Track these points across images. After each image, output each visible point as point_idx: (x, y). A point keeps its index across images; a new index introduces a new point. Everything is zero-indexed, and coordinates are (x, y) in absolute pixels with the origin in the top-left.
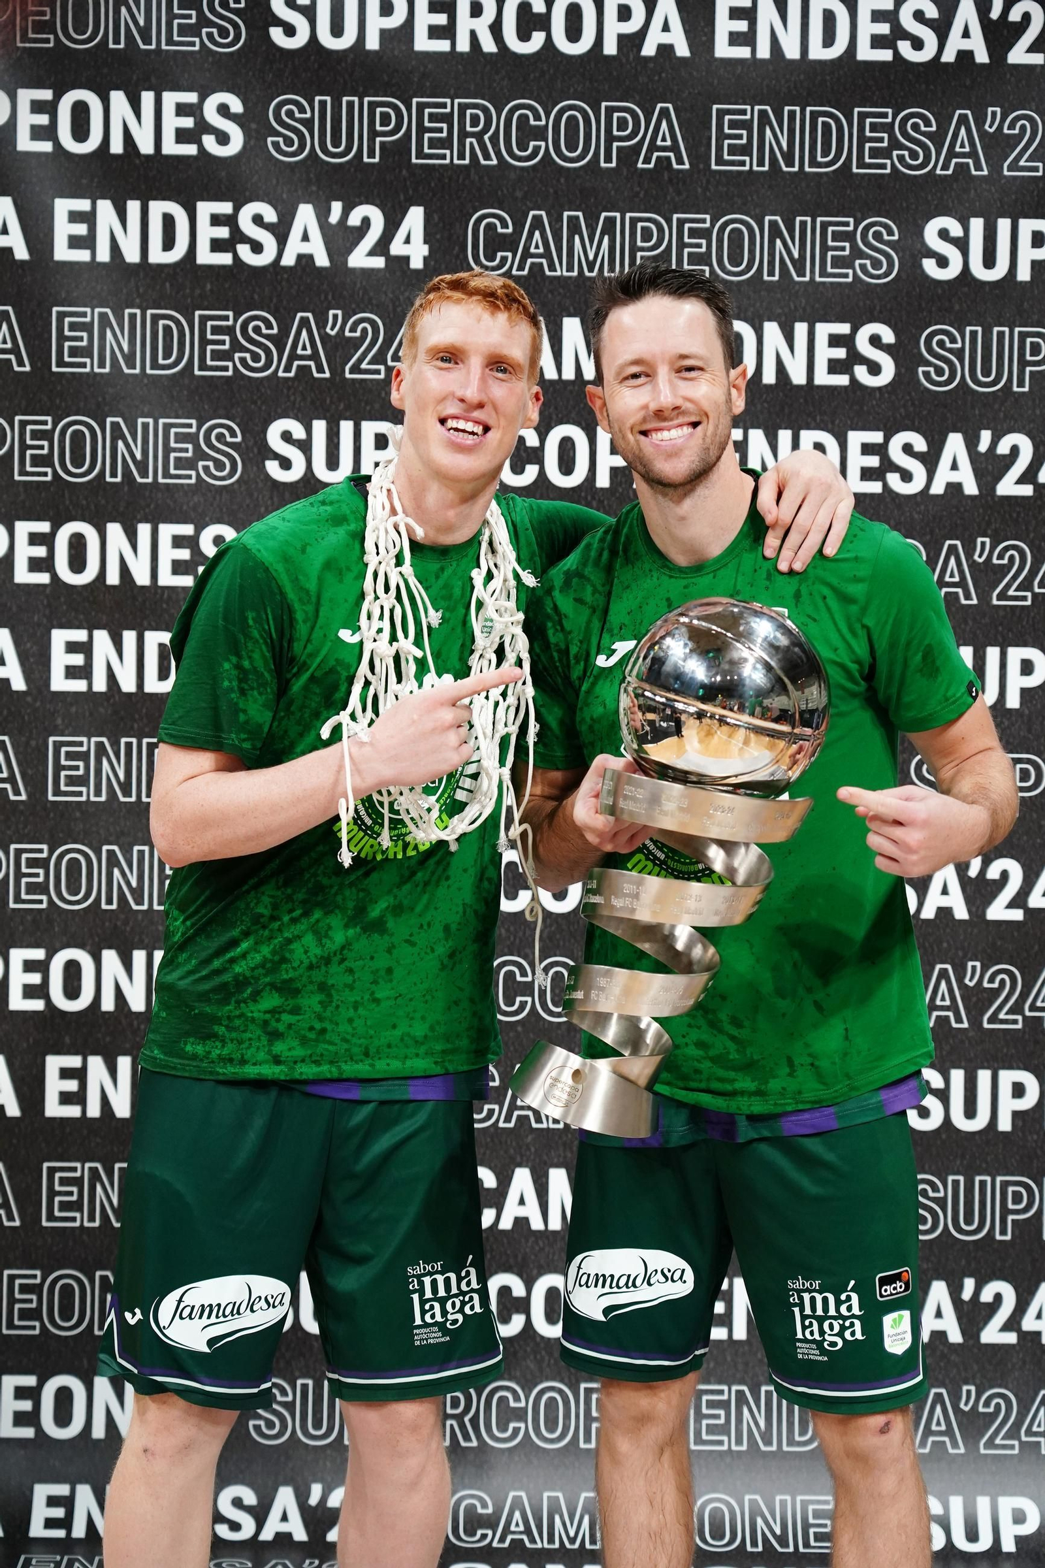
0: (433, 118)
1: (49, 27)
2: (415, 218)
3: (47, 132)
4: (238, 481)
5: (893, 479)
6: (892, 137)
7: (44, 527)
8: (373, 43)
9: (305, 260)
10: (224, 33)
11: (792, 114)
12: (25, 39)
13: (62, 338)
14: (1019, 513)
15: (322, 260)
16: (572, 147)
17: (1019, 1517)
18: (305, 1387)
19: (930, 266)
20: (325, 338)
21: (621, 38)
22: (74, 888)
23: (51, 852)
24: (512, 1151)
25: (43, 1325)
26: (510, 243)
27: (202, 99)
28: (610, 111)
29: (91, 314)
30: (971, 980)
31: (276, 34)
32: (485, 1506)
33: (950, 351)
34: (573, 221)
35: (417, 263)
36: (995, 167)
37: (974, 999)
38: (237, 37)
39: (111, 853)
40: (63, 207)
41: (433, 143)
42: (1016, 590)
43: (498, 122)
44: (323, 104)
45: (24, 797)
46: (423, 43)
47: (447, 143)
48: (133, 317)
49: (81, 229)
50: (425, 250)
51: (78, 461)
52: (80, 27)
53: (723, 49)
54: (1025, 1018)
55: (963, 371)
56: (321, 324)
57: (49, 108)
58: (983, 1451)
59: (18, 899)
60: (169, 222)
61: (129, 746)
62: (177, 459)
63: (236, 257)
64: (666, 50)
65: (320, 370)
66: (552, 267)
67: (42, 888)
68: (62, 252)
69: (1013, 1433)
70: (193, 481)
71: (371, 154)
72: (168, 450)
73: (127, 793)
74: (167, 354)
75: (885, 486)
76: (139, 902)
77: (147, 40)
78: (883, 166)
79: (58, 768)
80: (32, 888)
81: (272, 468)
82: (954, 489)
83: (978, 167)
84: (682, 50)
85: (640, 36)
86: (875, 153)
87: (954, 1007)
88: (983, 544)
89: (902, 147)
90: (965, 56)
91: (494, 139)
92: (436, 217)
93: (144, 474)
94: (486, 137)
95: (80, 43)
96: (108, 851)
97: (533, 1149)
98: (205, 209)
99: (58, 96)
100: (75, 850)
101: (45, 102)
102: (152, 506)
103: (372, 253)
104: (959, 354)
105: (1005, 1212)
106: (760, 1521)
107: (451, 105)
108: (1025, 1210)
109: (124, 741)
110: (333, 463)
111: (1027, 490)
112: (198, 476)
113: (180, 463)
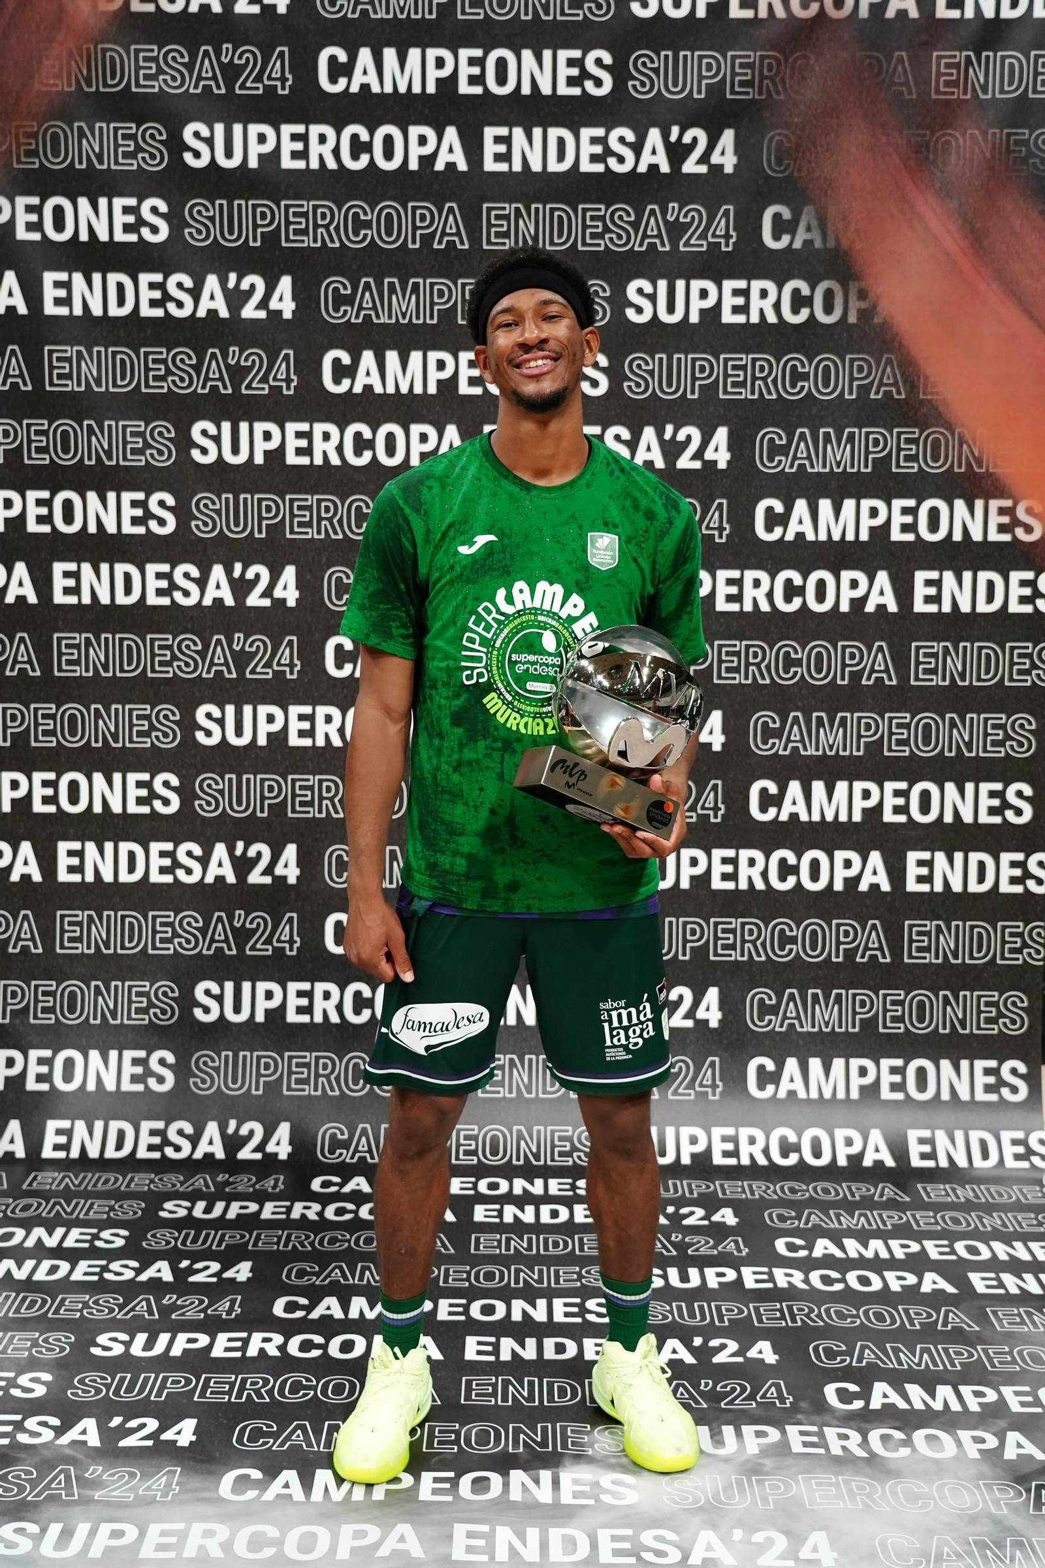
0: (295, 214)
1: (33, 153)
2: (285, 284)
3: (37, 227)
4: (173, 463)
6: (605, 225)
7: (45, 494)
8: (253, 163)
9: (212, 313)
10: (153, 157)
11: (537, 209)
12: (19, 161)
13: (51, 368)
14: (692, 481)
15: (224, 313)
16: (389, 234)
17: (694, 1141)
18: (227, 1057)
19: (630, 313)
20: (227, 366)
21: (421, 158)
22: (73, 733)
23: (57, 709)
25: (57, 1017)
26: (349, 300)
27: (140, 202)
28: (414, 209)
29: (71, 351)
31: (188, 157)
32: (342, 1134)
33: (645, 371)
34: (391, 285)
35: (287, 315)
36: (674, 244)
38: (162, 160)
39: (97, 710)
40: (49, 277)
41: (296, 232)
43: (339, 217)
44: (221, 205)
45: (38, 673)
46: (287, 163)
47: (305, 232)
48: (99, 353)
49: (62, 293)
50: (293, 306)
51: (66, 450)
52: (56, 154)
53: (490, 165)
54: (698, 815)
55: (654, 384)
56: (225, 356)
57: (37, 210)
58: (670, 1097)
59: (36, 740)
60: (120, 287)
61: (107, 639)
62: (132, 449)
63: (166, 311)
64: (451, 166)
65: (225, 387)
66: (378, 317)
67: (52, 733)
68: (50, 309)
69: (691, 1086)
70: (143, 463)
71: (255, 240)
72: (125, 443)
73: (106, 670)
74: (123, 378)
76: (116, 741)
77: (101, 162)
78: (599, 245)
79: (60, 654)
80: (45, 733)
81: (196, 454)
83: (663, 245)
84: (462, 166)
85: (434, 156)
86: (593, 236)
89: (612, 231)
90: (654, 168)
91: (337, 228)
92: (299, 284)
93: (110, 459)
94: (332, 228)
95: (57, 164)
96: (95, 708)
98: (145, 278)
99: (43, 202)
100: (72, 708)
101: (35, 206)
102: (117, 480)
103: (258, 308)
104: (651, 373)
105: (685, 941)
106: (522, 1143)
107: (307, 206)
108: (698, 940)
109: (103, 636)
110: (235, 450)
111: (697, 465)
112: (147, 460)
113: (134, 451)
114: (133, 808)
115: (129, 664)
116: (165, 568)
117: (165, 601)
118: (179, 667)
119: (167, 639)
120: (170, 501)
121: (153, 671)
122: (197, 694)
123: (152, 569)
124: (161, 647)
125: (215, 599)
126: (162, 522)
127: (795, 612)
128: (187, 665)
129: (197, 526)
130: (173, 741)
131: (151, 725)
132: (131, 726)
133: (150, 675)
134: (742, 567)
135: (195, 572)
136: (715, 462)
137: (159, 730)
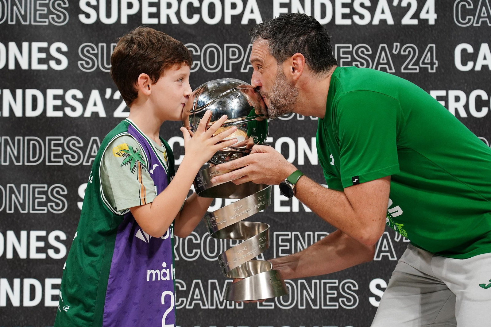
4: (67, 24)
5: (356, 18)
14: (412, 32)
24: (192, 319)
30: (397, 239)
37: (399, 247)
39: (11, 188)
42: (413, 65)
61: (19, 140)
62: (40, 14)
70: (47, 24)
72: (36, 10)
73: (18, 161)
75: (353, 21)
76: (24, 209)
81: (82, 18)
82: (383, 22)
87: (390, 251)
88: (397, 46)
93: (25, 20)
96: (10, 187)
97: (202, 318)
102: (29, 35)
109: (17, 138)
110: (109, 15)
111: (415, 22)
112: (49, 22)
113: (41, 16)
114: (34, 255)
115: (34, 157)
116: (60, 92)
117: (60, 114)
118: (67, 158)
119: (60, 140)
120: (64, 48)
121: (50, 161)
122: (79, 177)
123: (51, 93)
124: (55, 145)
125: (93, 113)
126: (58, 62)
127: (484, 117)
128: (73, 157)
129: (82, 65)
130: (62, 209)
131: (48, 197)
132: (34, 198)
133: (47, 164)
134: (447, 89)
135: (80, 95)
136: (427, 20)
137: (53, 201)
